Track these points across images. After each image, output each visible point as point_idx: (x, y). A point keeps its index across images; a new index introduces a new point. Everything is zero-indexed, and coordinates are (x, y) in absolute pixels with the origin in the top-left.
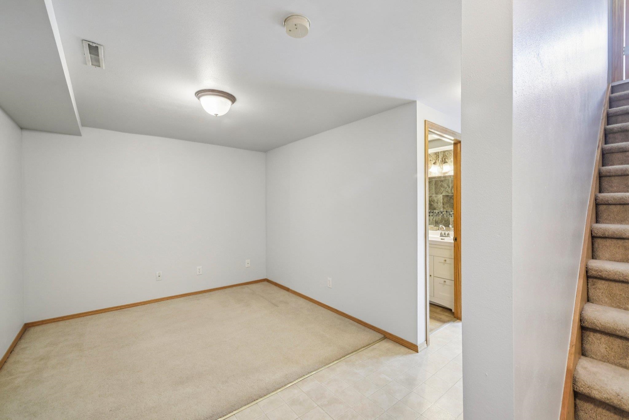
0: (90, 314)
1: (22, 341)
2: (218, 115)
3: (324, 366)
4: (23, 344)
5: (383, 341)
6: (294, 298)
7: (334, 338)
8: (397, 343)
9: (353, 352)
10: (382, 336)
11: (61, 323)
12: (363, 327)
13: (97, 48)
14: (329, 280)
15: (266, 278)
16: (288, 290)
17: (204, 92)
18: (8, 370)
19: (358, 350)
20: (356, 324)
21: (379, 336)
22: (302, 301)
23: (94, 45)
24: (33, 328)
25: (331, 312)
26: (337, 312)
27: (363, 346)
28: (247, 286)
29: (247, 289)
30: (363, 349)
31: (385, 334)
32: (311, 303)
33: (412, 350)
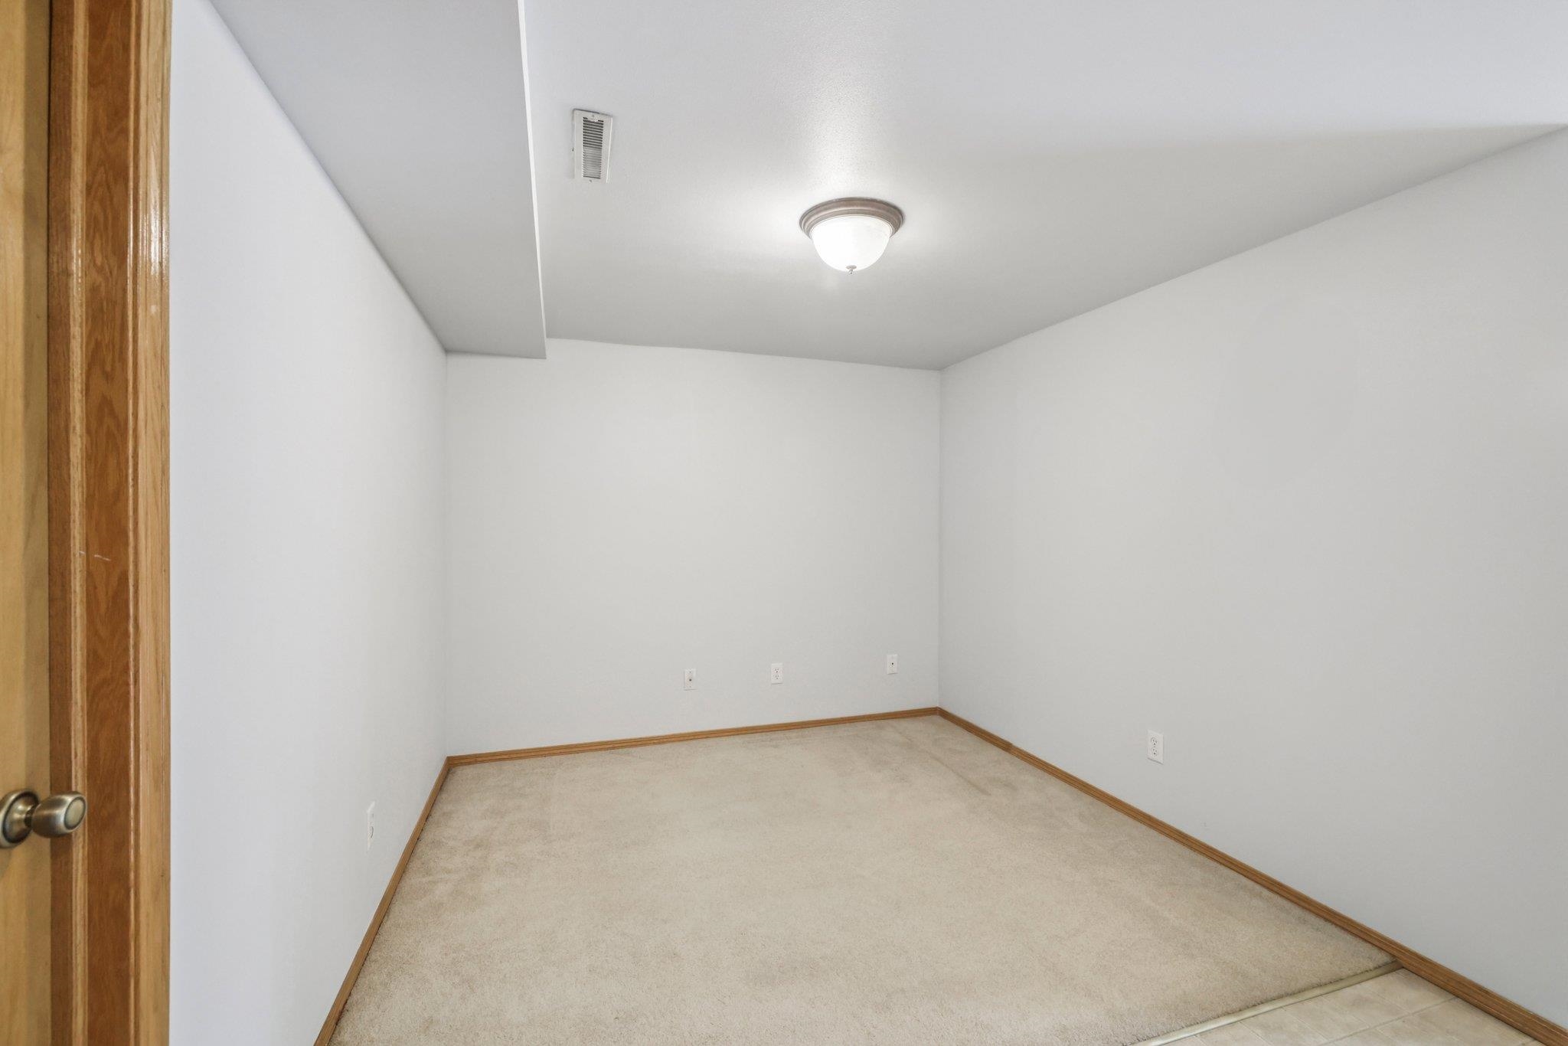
0: (555, 751)
1: (444, 796)
2: (855, 267)
3: (1187, 1026)
4: (445, 806)
5: (1391, 977)
6: (1031, 777)
7: (1197, 929)
8: (1458, 997)
9: (1280, 997)
10: (1382, 958)
11: (508, 766)
12: (1297, 911)
13: (601, 123)
14: (1153, 739)
15: (938, 705)
16: (1006, 747)
17: (826, 209)
18: (423, 860)
19: (1301, 991)
20: (1266, 893)
21: (1370, 957)
22: (1056, 789)
23: (596, 119)
24: (461, 768)
25: (1162, 838)
26: (1184, 841)
27: (1315, 980)
28: (891, 722)
29: (891, 732)
30: (1318, 992)
31: (1395, 953)
32: (1088, 799)
33: (1535, 1039)
